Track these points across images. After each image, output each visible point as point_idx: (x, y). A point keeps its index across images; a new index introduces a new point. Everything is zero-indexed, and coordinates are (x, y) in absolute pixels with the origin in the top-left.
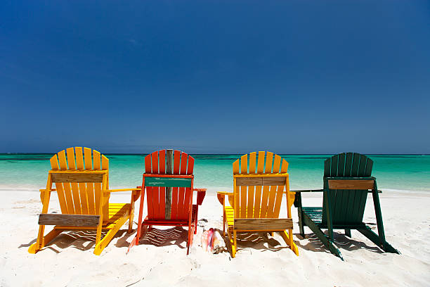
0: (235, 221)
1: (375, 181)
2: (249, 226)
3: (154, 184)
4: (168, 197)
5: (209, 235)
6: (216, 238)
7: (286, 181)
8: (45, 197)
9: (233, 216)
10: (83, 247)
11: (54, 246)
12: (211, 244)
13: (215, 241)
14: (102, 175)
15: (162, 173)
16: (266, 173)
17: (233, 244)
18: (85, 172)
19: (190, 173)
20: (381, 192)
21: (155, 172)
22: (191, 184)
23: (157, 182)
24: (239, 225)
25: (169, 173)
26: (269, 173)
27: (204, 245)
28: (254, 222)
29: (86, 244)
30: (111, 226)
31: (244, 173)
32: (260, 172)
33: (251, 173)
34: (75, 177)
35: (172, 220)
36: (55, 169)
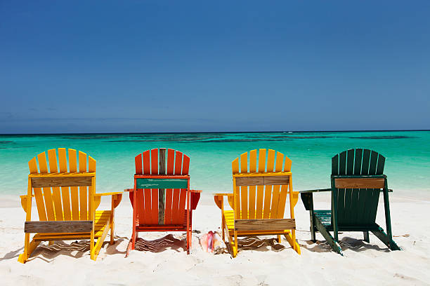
0: (236, 222)
1: (386, 180)
2: (250, 226)
3: (147, 185)
4: (161, 200)
5: (208, 238)
6: (217, 240)
7: (289, 180)
9: (233, 218)
12: (211, 246)
13: (216, 243)
14: (90, 178)
15: (155, 173)
16: (268, 172)
17: (234, 245)
18: (70, 175)
19: (186, 173)
20: (391, 191)
21: (147, 173)
22: (187, 185)
23: (150, 184)
24: (240, 226)
25: (162, 173)
26: (271, 171)
27: (204, 247)
28: (256, 223)
31: (244, 172)
32: (261, 172)
33: (251, 172)
34: (60, 182)
35: (166, 225)
36: (34, 173)
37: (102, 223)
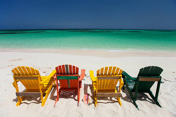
3: (61, 78)
7: (120, 78)
8: (15, 85)
11: (26, 101)
14: (37, 77)
16: (112, 74)
17: (96, 101)
18: (29, 76)
19: (77, 73)
24: (99, 95)
25: (68, 73)
28: (105, 95)
30: (47, 92)
31: (102, 74)
32: (109, 74)
33: (105, 74)
34: (26, 78)
35: (71, 88)
36: (15, 74)
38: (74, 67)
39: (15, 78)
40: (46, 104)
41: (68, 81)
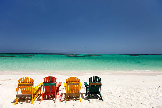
5: (60, 97)
8: (17, 90)
10: (28, 102)
11: (20, 102)
14: (32, 84)
17: (66, 99)
18: (28, 83)
19: (56, 82)
21: (47, 82)
22: (56, 85)
23: (47, 84)
25: (50, 82)
27: (59, 100)
28: (71, 94)
29: (29, 101)
30: (35, 96)
31: (69, 82)
32: (73, 82)
33: (71, 82)
34: (25, 85)
35: (51, 93)
36: (19, 83)
37: (37, 91)
38: (54, 78)
39: (19, 85)
40: (34, 103)
41: (50, 88)
